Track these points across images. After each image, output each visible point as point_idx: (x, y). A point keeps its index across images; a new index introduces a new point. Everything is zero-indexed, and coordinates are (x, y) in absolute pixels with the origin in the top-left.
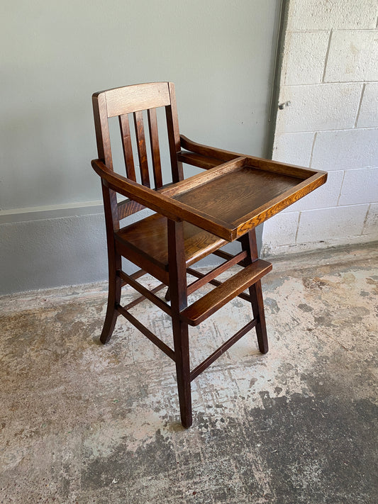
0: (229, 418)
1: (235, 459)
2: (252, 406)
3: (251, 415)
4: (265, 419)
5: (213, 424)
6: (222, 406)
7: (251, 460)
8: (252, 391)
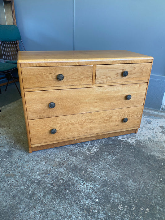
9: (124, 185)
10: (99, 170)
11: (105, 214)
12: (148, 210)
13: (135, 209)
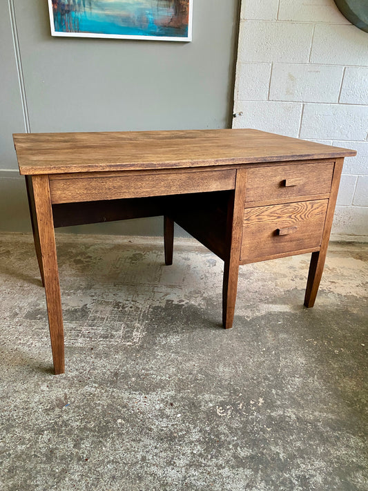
0: (136, 307)
1: (126, 324)
2: (157, 304)
3: (153, 308)
4: (161, 312)
6: (136, 302)
7: (136, 327)
8: (162, 299)
9: (213, 376)
10: (161, 367)
11: (200, 431)
12: (261, 400)
13: (243, 405)
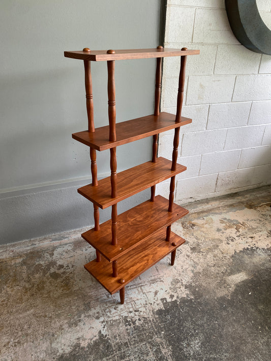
0: (143, 317)
1: (149, 343)
2: (157, 308)
3: (157, 314)
4: (165, 316)
5: (134, 323)
6: (138, 311)
7: (159, 342)
8: (156, 299)
